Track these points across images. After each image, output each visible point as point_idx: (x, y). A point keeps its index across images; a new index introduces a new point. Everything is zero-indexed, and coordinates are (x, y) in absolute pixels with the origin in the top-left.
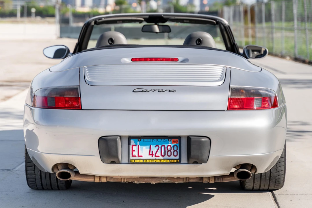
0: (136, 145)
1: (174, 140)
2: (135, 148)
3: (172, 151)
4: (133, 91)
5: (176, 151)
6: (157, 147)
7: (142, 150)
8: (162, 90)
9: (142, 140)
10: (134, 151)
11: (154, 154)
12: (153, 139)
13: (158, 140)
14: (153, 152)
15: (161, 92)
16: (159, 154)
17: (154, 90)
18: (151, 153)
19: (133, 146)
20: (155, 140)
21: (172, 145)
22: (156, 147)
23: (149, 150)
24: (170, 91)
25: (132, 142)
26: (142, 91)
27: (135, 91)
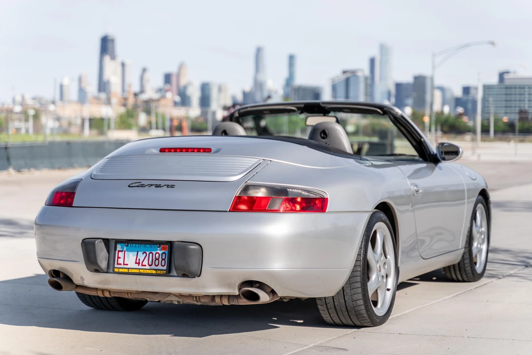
0: (122, 251)
1: (163, 246)
2: (121, 255)
3: (160, 259)
4: (129, 186)
5: (164, 260)
6: (145, 254)
7: (128, 257)
8: (160, 185)
9: (129, 245)
10: (120, 258)
11: (141, 262)
12: (141, 244)
13: (147, 246)
14: (139, 259)
15: (158, 187)
16: (146, 263)
17: (151, 185)
18: (137, 262)
19: (119, 251)
20: (144, 245)
21: (160, 252)
22: (143, 253)
23: (135, 257)
24: (168, 186)
25: (119, 247)
26: (138, 186)
27: (131, 185)
